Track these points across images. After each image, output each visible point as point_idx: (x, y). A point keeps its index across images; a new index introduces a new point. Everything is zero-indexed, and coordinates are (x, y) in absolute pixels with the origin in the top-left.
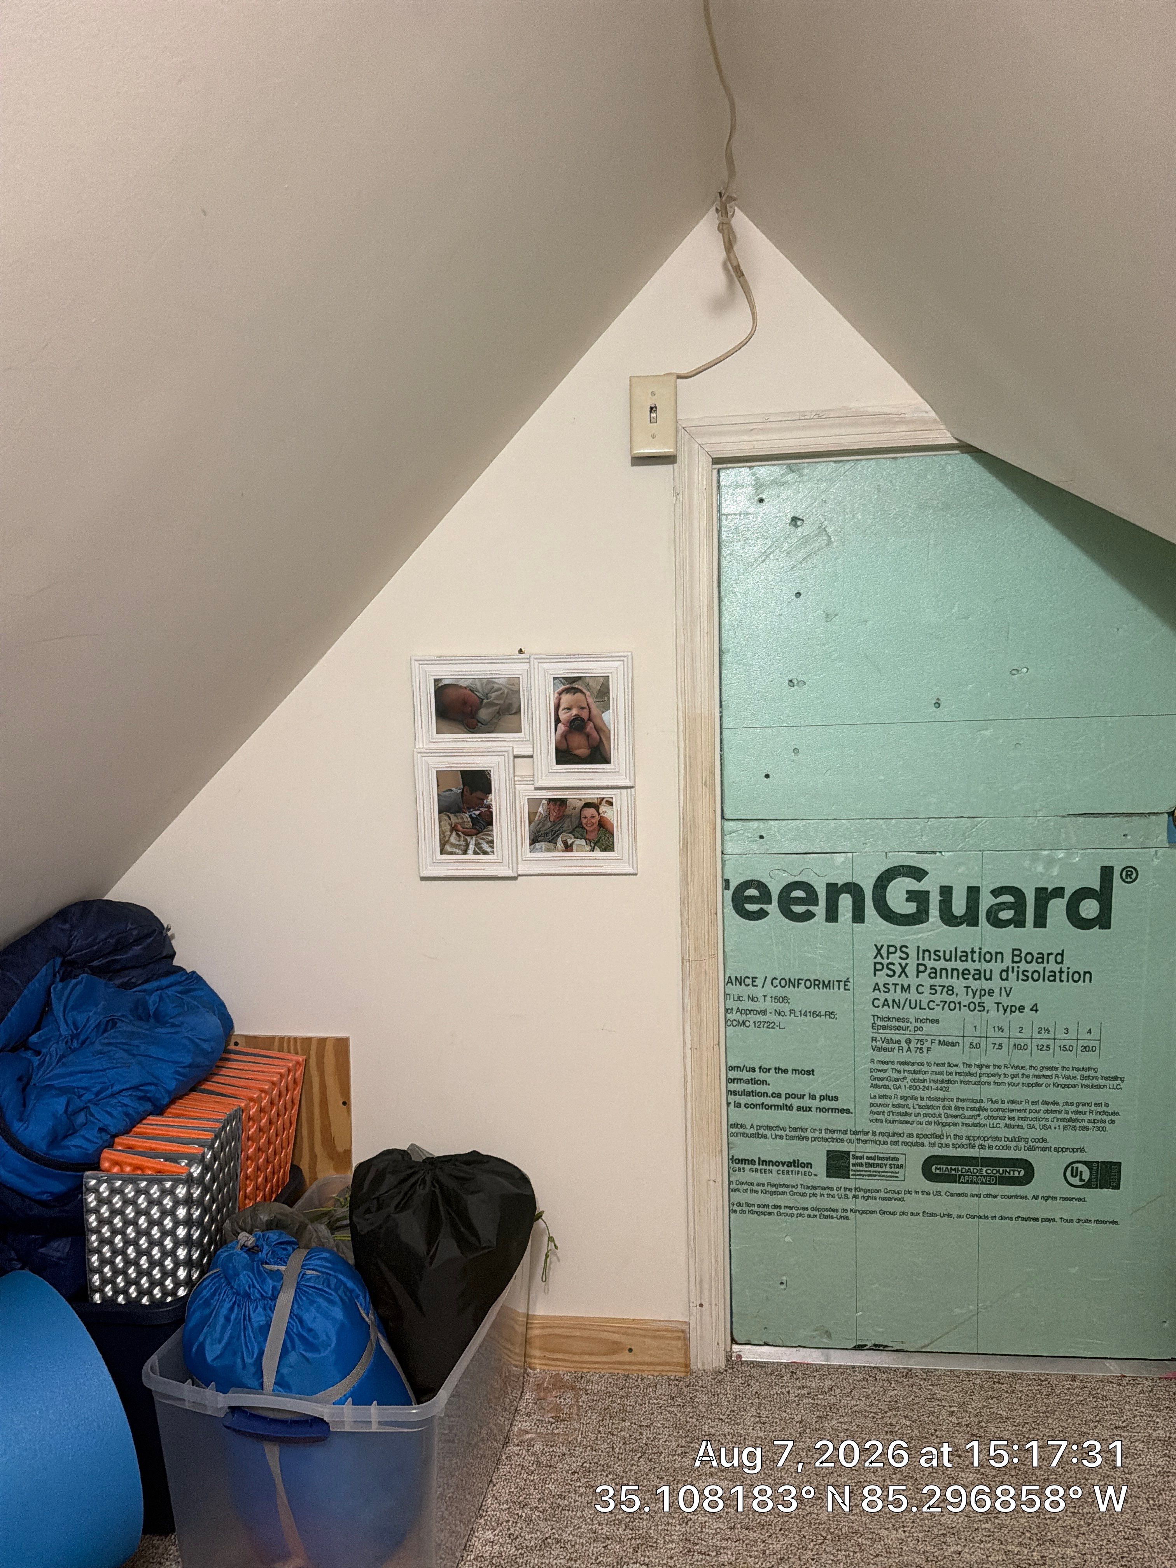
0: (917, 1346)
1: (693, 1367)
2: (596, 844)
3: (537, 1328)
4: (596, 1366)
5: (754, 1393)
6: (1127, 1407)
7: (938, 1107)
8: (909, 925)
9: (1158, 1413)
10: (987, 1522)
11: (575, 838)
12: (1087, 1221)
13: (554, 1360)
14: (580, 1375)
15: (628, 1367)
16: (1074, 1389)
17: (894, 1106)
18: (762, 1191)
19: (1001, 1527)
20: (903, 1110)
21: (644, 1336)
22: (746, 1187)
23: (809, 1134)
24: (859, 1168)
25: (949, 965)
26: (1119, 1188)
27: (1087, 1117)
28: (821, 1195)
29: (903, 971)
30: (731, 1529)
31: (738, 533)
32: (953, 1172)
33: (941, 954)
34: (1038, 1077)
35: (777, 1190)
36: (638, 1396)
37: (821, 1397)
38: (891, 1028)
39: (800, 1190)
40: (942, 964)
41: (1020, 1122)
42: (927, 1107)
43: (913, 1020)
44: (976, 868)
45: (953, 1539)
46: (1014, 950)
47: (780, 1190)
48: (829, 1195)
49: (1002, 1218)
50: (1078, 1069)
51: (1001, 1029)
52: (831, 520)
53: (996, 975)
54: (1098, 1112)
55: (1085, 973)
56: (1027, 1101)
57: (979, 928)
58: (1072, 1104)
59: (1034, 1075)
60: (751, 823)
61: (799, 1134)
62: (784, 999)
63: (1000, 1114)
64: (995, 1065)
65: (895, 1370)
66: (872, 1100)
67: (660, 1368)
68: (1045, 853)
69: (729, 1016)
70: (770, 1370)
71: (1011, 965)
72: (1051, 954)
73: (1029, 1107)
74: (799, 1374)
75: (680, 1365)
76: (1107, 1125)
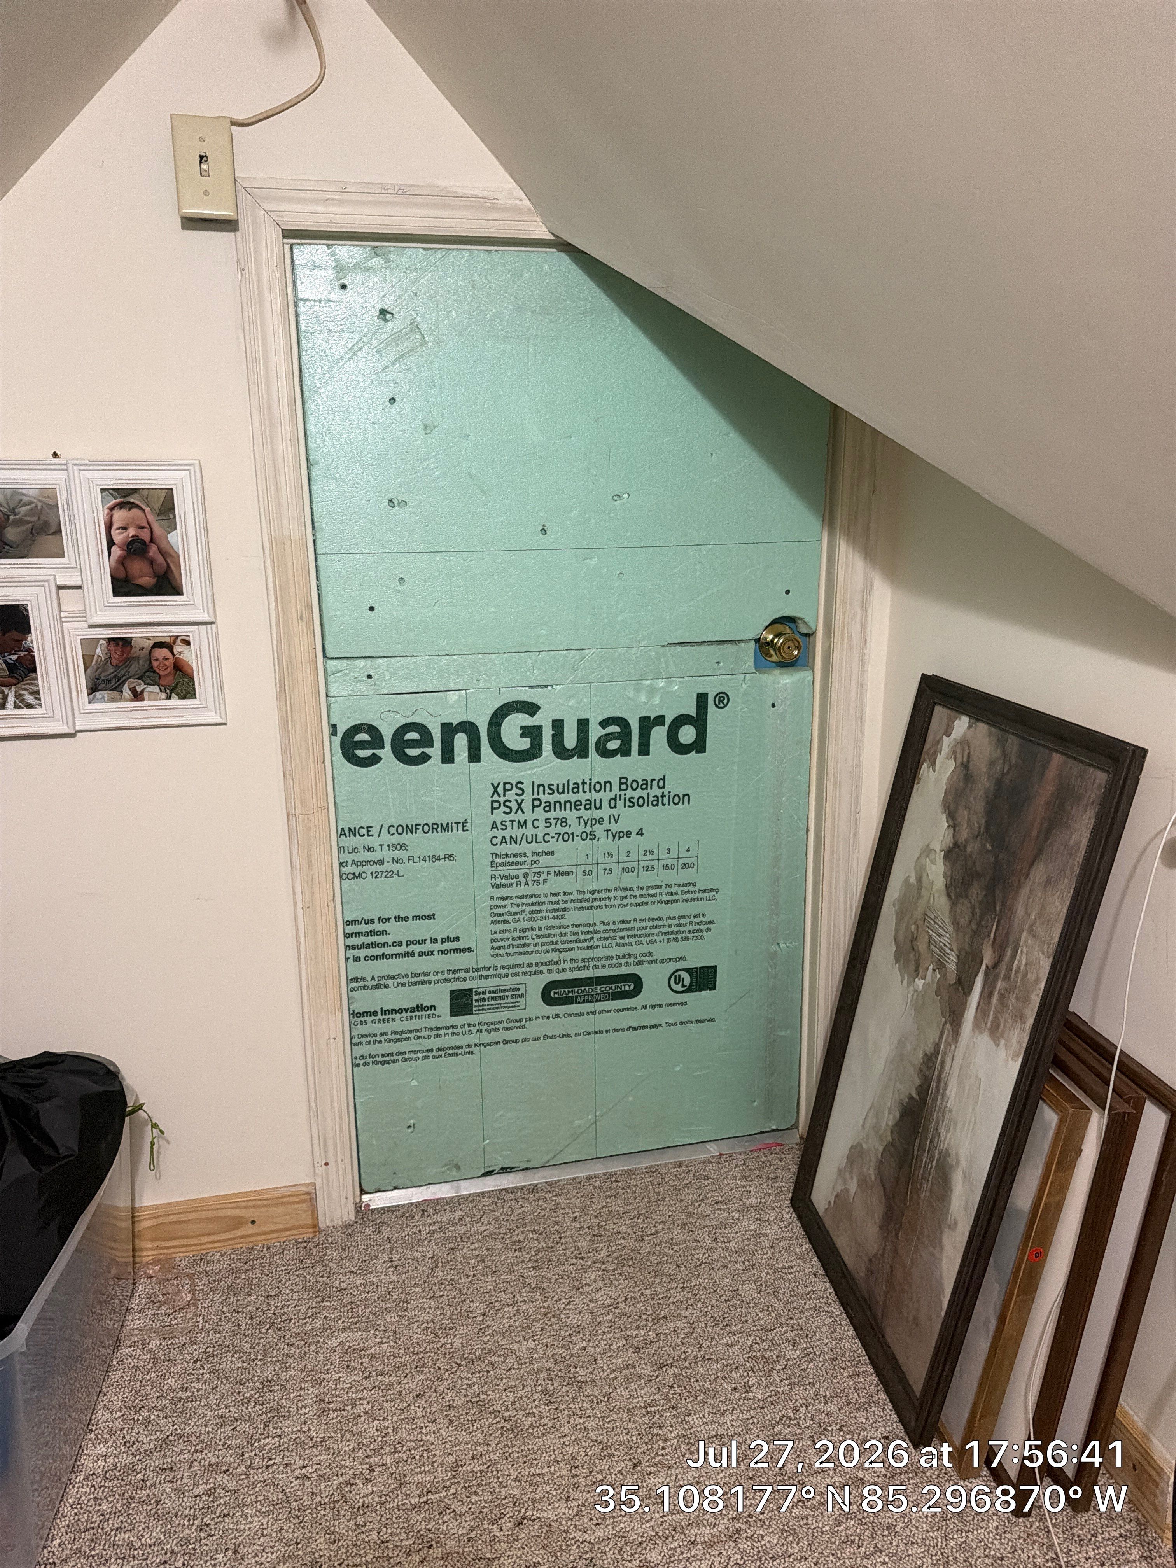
0: (541, 1162)
1: (322, 1225)
3: (147, 1218)
4: (217, 1245)
5: (385, 1238)
6: (725, 1182)
7: (554, 935)
8: (524, 761)
9: (750, 1183)
12: (688, 1022)
13: (168, 1248)
14: (199, 1257)
15: (251, 1239)
16: (680, 1175)
17: (514, 939)
18: (385, 1041)
19: (621, 1316)
20: (522, 942)
21: (267, 1205)
22: (368, 1039)
23: (432, 977)
24: (480, 1004)
25: (562, 798)
27: (687, 928)
28: (446, 1035)
29: (520, 807)
30: (366, 1378)
31: (318, 322)
33: (555, 788)
34: (644, 896)
35: (401, 1037)
36: (263, 1267)
37: (453, 1228)
38: (509, 864)
39: (425, 1033)
40: (556, 797)
41: (630, 940)
42: (544, 936)
43: (530, 855)
44: (586, 700)
46: (621, 778)
47: (404, 1036)
48: (453, 1034)
49: (616, 1031)
50: (679, 886)
51: (611, 855)
52: (423, 316)
53: (605, 804)
54: (697, 923)
55: (684, 796)
56: (635, 920)
57: (589, 759)
58: (674, 918)
59: (642, 896)
60: (357, 662)
61: (421, 979)
62: (403, 847)
63: (612, 934)
64: (606, 890)
65: (522, 1188)
66: (492, 937)
67: (288, 1233)
68: (648, 682)
69: (344, 870)
70: (400, 1213)
71: (619, 793)
72: (654, 780)
73: (638, 924)
74: (431, 1210)
75: (306, 1226)
76: (704, 933)
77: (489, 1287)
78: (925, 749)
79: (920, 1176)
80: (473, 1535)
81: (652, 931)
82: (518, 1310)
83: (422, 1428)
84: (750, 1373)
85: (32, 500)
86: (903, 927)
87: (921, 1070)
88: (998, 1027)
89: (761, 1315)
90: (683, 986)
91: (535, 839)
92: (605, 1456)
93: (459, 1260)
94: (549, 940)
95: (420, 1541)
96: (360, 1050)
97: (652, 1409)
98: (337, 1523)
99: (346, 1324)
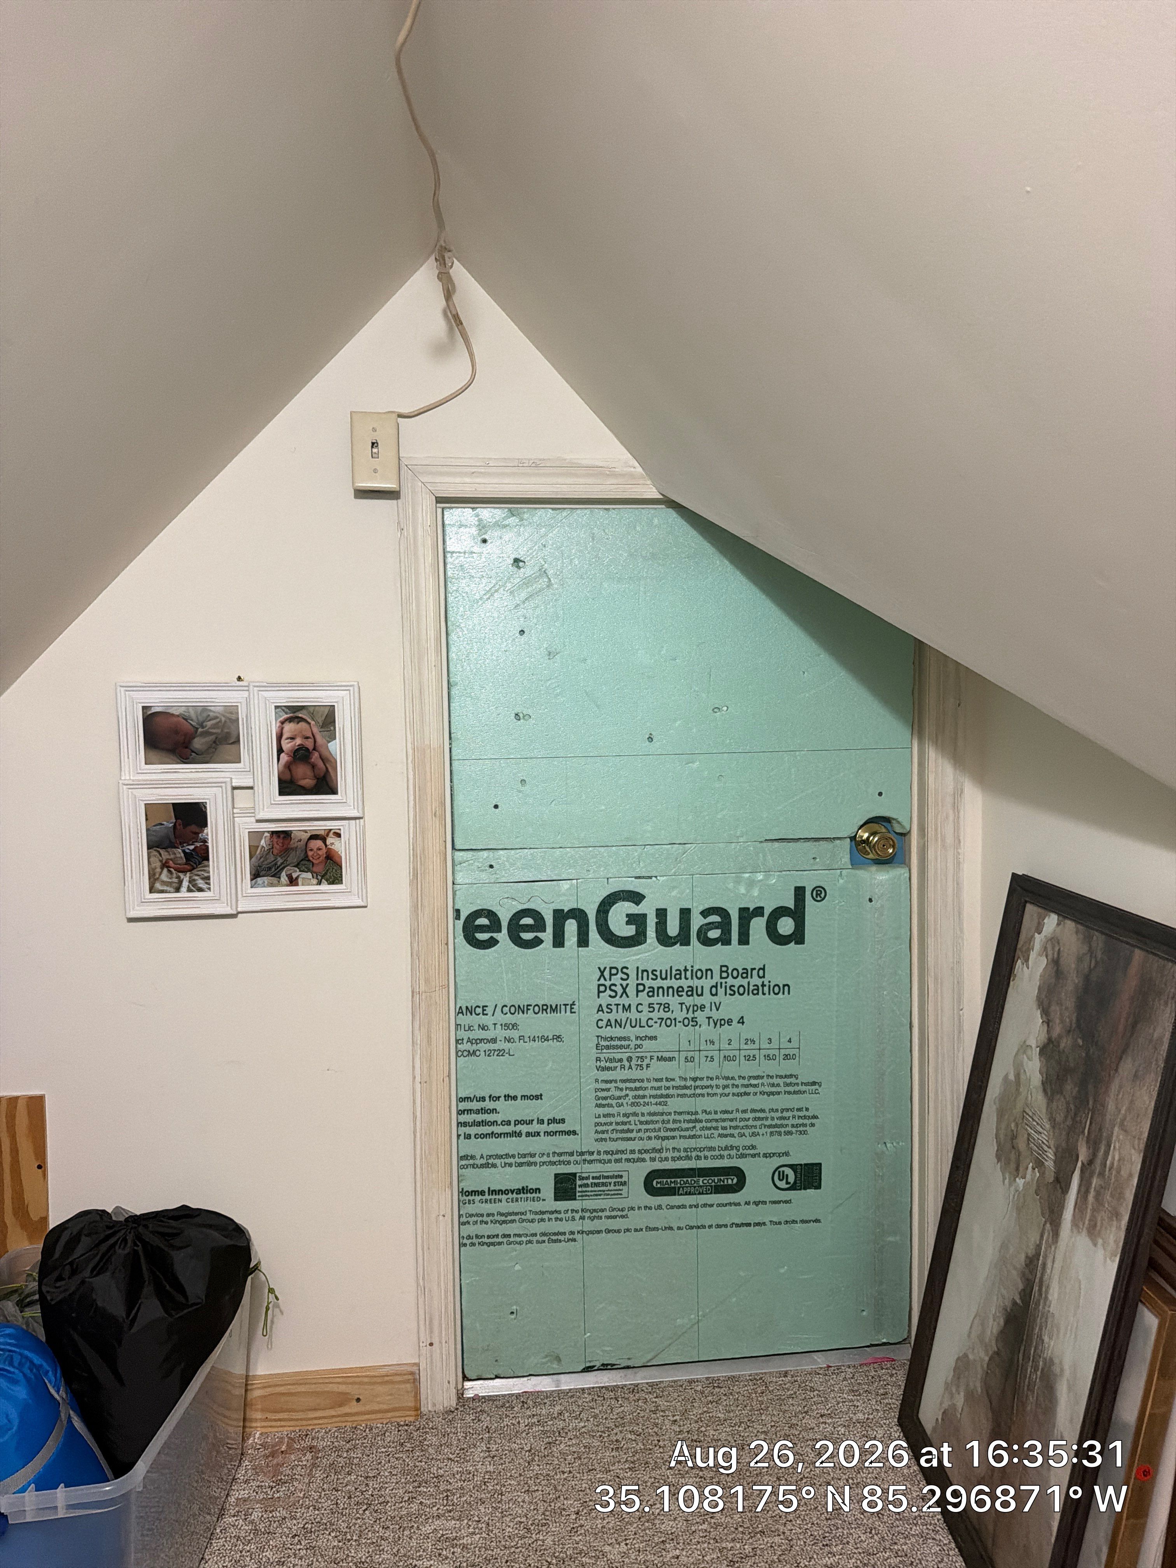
0: (644, 1361)
1: (422, 1409)
2: (323, 877)
3: (259, 1388)
4: (321, 1422)
5: (484, 1428)
6: (832, 1395)
7: (657, 1122)
8: (630, 947)
9: (858, 1398)
10: (704, 1523)
11: (300, 871)
12: (794, 1222)
13: (275, 1420)
14: (305, 1433)
15: (355, 1418)
16: (785, 1384)
17: (617, 1124)
18: (492, 1222)
19: (717, 1525)
20: (625, 1127)
21: (372, 1383)
22: (475, 1219)
23: (537, 1159)
24: (584, 1189)
25: (665, 984)
26: (820, 1188)
27: (791, 1122)
28: (549, 1219)
29: (624, 991)
31: (462, 569)
32: (673, 1185)
33: (658, 973)
34: (747, 1086)
35: (506, 1219)
36: (365, 1447)
37: (551, 1422)
38: (614, 1047)
39: (529, 1216)
40: (659, 983)
42: (647, 1123)
43: (634, 1040)
44: (688, 891)
45: (672, 1545)
46: (722, 967)
47: (509, 1218)
48: (556, 1219)
49: (719, 1226)
50: (781, 1077)
51: (712, 1042)
52: (551, 563)
53: (707, 991)
54: (799, 1117)
55: (784, 986)
56: (738, 1111)
57: (690, 948)
58: (777, 1110)
59: (742, 1085)
60: (481, 853)
61: (527, 1160)
62: (514, 1026)
63: (714, 1124)
64: (708, 1077)
65: (622, 1387)
66: (597, 1120)
67: (390, 1415)
68: (747, 875)
69: (459, 1046)
70: (500, 1403)
71: (720, 981)
72: (755, 969)
73: (739, 1115)
74: (530, 1403)
75: (409, 1409)
76: (808, 1128)
77: (584, 1485)
78: (1019, 946)
79: (1025, 1388)
81: (755, 1123)
85: (218, 715)
86: (1004, 1125)
87: (1023, 1274)
88: (1095, 1225)
89: (863, 1538)
91: (638, 1024)
93: (556, 1455)
96: (467, 1230)
99: (440, 1511)
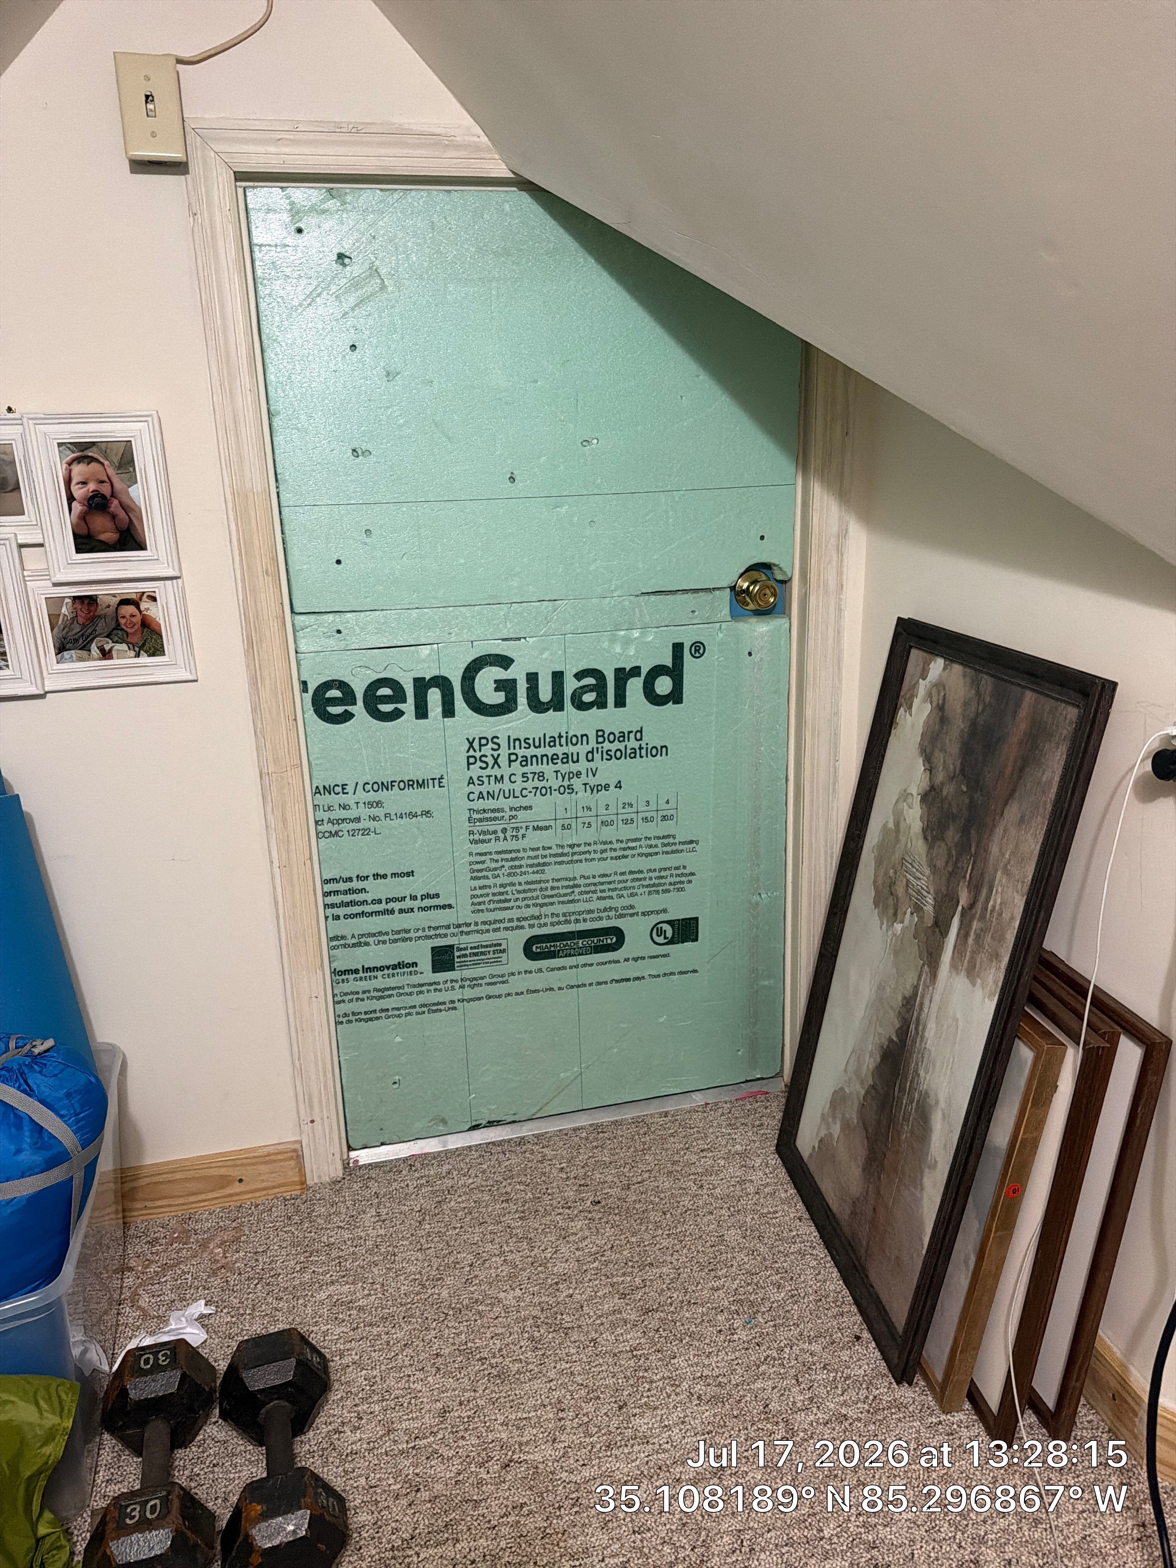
0: (528, 1115)
1: (310, 1182)
4: (205, 1204)
5: (373, 1193)
6: (711, 1130)
7: (534, 890)
9: (736, 1131)
12: (671, 974)
13: (156, 1208)
14: (187, 1216)
15: (237, 1198)
16: (666, 1124)
17: (494, 894)
18: (368, 998)
19: (607, 1263)
20: (502, 898)
21: (253, 1164)
22: (350, 997)
23: (412, 934)
24: (462, 960)
25: (539, 752)
27: (669, 880)
28: (428, 991)
29: (496, 762)
30: (354, 1330)
31: (275, 267)
33: (531, 741)
34: (624, 849)
35: (384, 994)
36: (251, 1224)
37: (440, 1182)
38: (487, 819)
39: (407, 990)
40: (532, 751)
41: (610, 893)
42: (524, 891)
43: (508, 810)
44: (560, 653)
46: (598, 731)
47: (387, 993)
48: (435, 990)
49: (599, 984)
50: (659, 838)
51: (589, 809)
52: (383, 260)
53: (582, 757)
54: (677, 875)
55: (662, 747)
56: (616, 873)
57: (564, 713)
58: (655, 870)
59: (620, 848)
60: (326, 617)
61: (402, 936)
62: (379, 804)
63: (593, 888)
64: (585, 843)
65: (509, 1141)
66: (472, 892)
67: (276, 1190)
68: (622, 633)
69: (319, 827)
70: (388, 1168)
71: (596, 746)
72: (632, 732)
73: (619, 878)
74: (418, 1165)
75: (294, 1183)
76: (685, 885)
77: (476, 1239)
78: (902, 693)
79: (901, 1118)
80: (461, 1478)
81: (632, 884)
82: (505, 1261)
83: (409, 1376)
84: (735, 1316)
86: (882, 871)
87: (900, 1014)
88: (975, 965)
89: (746, 1259)
90: (665, 938)
91: (512, 794)
92: (591, 1399)
93: (446, 1212)
94: (529, 895)
95: (408, 1485)
96: (342, 1008)
97: (639, 1353)
98: (326, 1469)
99: (334, 1278)
